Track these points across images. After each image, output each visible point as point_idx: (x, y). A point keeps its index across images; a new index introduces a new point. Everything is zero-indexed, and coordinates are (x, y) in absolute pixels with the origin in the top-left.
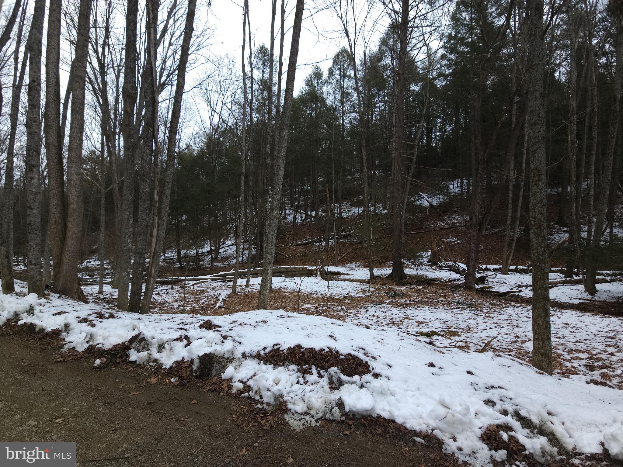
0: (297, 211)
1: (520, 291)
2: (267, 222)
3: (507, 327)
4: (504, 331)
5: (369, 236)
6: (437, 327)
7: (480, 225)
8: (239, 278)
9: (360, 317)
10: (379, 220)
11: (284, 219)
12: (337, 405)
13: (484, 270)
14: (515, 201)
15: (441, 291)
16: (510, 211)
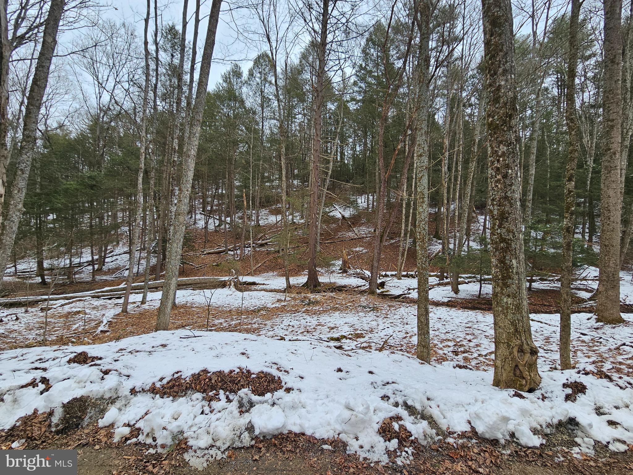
0: (209, 216)
1: (409, 294)
2: (172, 228)
3: (400, 325)
4: (398, 329)
5: (286, 245)
6: (345, 330)
7: (382, 237)
8: (131, 293)
9: (275, 328)
10: (296, 229)
11: (194, 224)
12: (247, 429)
13: (384, 277)
14: (407, 217)
15: (350, 297)
16: (403, 225)
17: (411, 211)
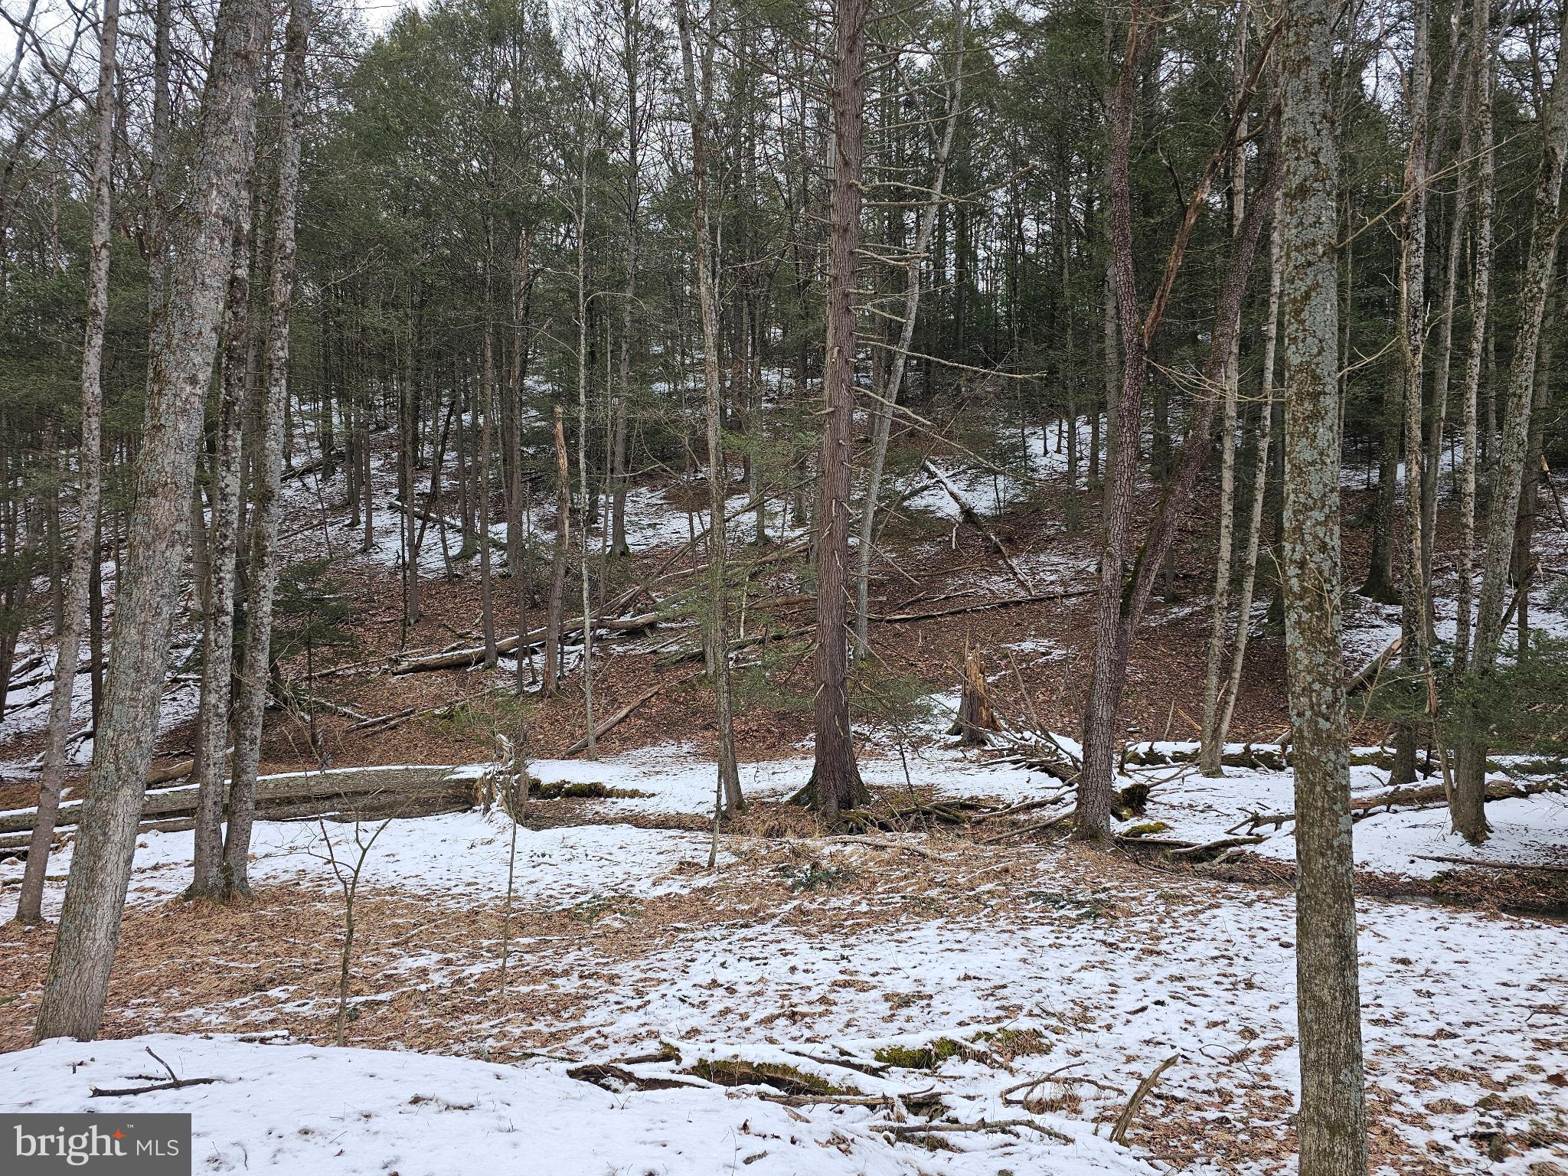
0: (425, 519)
1: (1259, 840)
3: (1215, 992)
4: (1206, 1010)
5: (733, 632)
6: (961, 1015)
7: (1129, 592)
10: (774, 565)
11: (364, 551)
13: (1142, 762)
14: (1242, 509)
15: (990, 851)
16: (1226, 543)
17: (1261, 479)
